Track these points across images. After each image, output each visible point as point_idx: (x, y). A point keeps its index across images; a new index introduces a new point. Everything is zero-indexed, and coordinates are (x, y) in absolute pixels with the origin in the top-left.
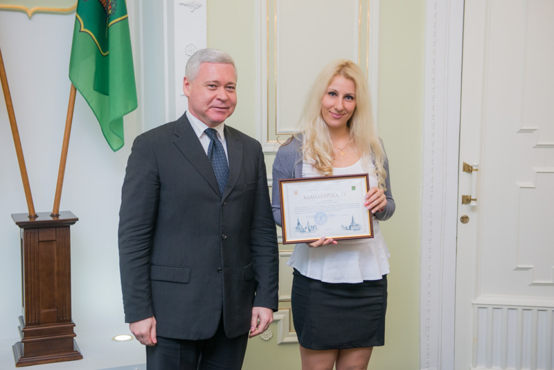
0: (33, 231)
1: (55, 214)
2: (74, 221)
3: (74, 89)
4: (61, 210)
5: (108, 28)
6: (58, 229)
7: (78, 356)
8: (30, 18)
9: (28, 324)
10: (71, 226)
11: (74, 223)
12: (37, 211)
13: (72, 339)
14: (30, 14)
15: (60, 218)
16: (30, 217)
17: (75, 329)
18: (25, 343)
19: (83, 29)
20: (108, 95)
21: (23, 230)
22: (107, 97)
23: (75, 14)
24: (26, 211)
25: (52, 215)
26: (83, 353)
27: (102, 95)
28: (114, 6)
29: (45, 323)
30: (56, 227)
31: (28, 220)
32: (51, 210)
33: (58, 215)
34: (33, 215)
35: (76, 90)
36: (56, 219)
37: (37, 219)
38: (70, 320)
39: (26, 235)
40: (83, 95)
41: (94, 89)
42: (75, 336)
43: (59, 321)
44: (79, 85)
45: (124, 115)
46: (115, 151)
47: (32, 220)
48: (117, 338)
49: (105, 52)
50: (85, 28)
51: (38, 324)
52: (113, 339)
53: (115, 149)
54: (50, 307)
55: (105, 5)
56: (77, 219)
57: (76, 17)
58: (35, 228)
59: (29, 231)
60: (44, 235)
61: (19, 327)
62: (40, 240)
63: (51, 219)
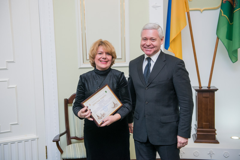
0: (201, 93)
1: (209, 87)
2: (216, 90)
3: (218, 38)
4: (211, 85)
5: (233, 13)
6: (210, 93)
7: (217, 142)
8: (201, 13)
9: (198, 128)
10: (215, 92)
11: (216, 91)
12: (202, 85)
13: (215, 135)
14: (202, 11)
15: (211, 89)
16: (200, 88)
17: (216, 132)
18: (197, 134)
19: (223, 15)
20: (232, 40)
21: (197, 92)
22: (231, 41)
23: (220, 9)
24: (198, 85)
25: (208, 87)
26: (219, 141)
27: (229, 41)
28: (236, 4)
29: (204, 128)
30: (209, 92)
31: (199, 89)
32: (207, 85)
33: (210, 88)
34: (200, 87)
35: (218, 39)
36: (209, 89)
37: (202, 89)
38: (214, 128)
39: (198, 94)
40: (221, 41)
41: (226, 38)
42: (216, 134)
43: (210, 128)
44: (220, 37)
45: (239, 48)
46: (233, 63)
47: (200, 89)
48: (233, 137)
49: (231, 23)
50: (224, 14)
51: (202, 128)
52: (231, 138)
53: (234, 62)
54: (206, 122)
55: (232, 4)
56: (218, 89)
57: (220, 11)
58: (202, 92)
59: (199, 93)
60: (205, 95)
61: (195, 128)
62: (203, 96)
63: (207, 89)
